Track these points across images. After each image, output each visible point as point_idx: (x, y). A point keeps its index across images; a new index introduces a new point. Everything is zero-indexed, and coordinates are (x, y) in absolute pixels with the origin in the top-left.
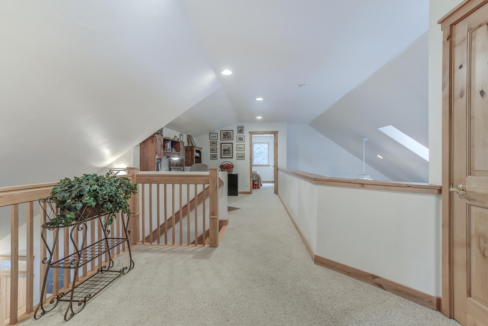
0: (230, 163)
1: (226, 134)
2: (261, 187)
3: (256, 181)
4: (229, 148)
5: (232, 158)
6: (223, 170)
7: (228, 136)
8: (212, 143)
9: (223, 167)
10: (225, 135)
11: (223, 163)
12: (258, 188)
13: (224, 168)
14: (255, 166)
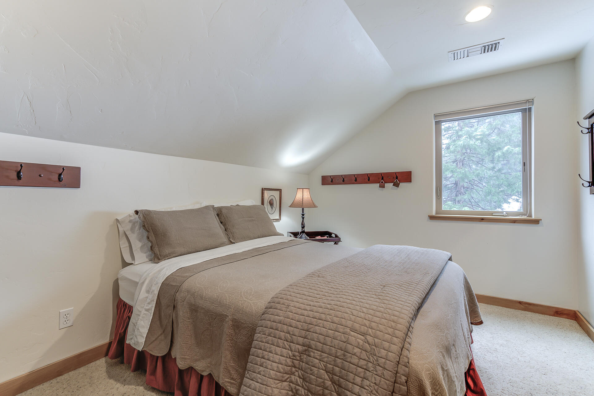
14: (432, 218)
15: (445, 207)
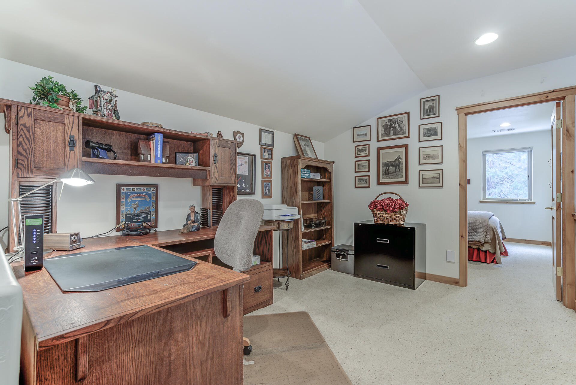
0: (395, 197)
1: (391, 125)
2: (503, 259)
3: (485, 242)
4: (399, 158)
5: (406, 182)
6: (376, 214)
7: (395, 127)
8: (359, 150)
9: (376, 206)
10: (387, 128)
11: (378, 197)
12: (492, 262)
13: (379, 210)
14: (481, 202)
15: (487, 197)
